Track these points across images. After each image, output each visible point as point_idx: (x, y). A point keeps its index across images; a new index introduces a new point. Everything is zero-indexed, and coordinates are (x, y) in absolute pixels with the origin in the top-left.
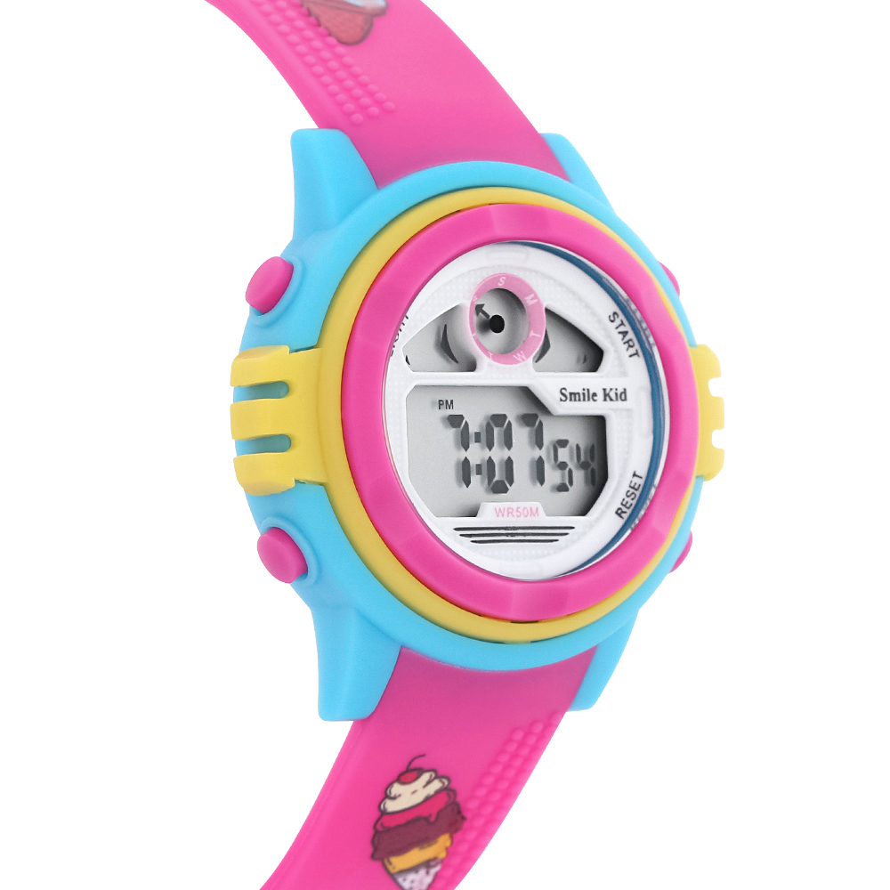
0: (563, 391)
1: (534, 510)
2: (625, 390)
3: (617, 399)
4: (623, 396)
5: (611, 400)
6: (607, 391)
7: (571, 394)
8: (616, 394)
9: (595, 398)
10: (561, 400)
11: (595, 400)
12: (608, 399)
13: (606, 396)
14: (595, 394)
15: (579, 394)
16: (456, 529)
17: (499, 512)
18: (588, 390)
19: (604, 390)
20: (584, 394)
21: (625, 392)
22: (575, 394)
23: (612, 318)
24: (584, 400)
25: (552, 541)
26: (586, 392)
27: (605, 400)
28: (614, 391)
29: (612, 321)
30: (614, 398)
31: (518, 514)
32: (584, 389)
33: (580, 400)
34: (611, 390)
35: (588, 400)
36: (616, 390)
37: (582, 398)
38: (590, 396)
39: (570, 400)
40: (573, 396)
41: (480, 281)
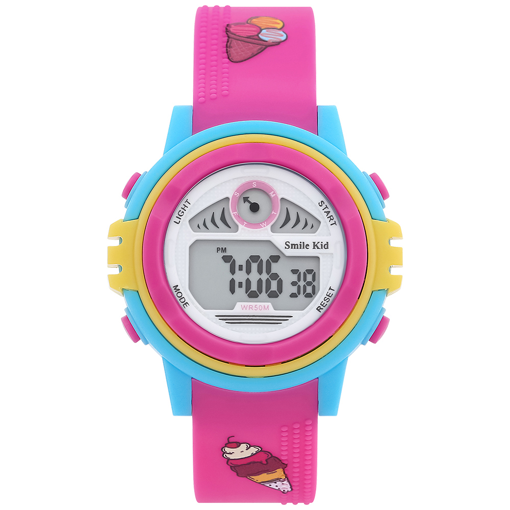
0: (287, 243)
1: (266, 307)
3: (322, 248)
4: (326, 246)
6: (316, 244)
7: (292, 245)
8: (322, 245)
10: (286, 248)
11: (307, 248)
13: (315, 246)
14: (308, 245)
15: (297, 245)
16: (216, 316)
17: (244, 308)
18: (303, 243)
19: (314, 243)
20: (300, 245)
21: (327, 244)
23: (320, 204)
25: (277, 323)
27: (314, 248)
28: (320, 243)
29: (320, 206)
30: (320, 247)
31: (256, 308)
32: (301, 242)
33: (297, 248)
34: (318, 243)
35: (303, 248)
36: (322, 243)
37: (299, 247)
38: (305, 246)
39: (292, 248)
40: (294, 246)
41: (240, 184)
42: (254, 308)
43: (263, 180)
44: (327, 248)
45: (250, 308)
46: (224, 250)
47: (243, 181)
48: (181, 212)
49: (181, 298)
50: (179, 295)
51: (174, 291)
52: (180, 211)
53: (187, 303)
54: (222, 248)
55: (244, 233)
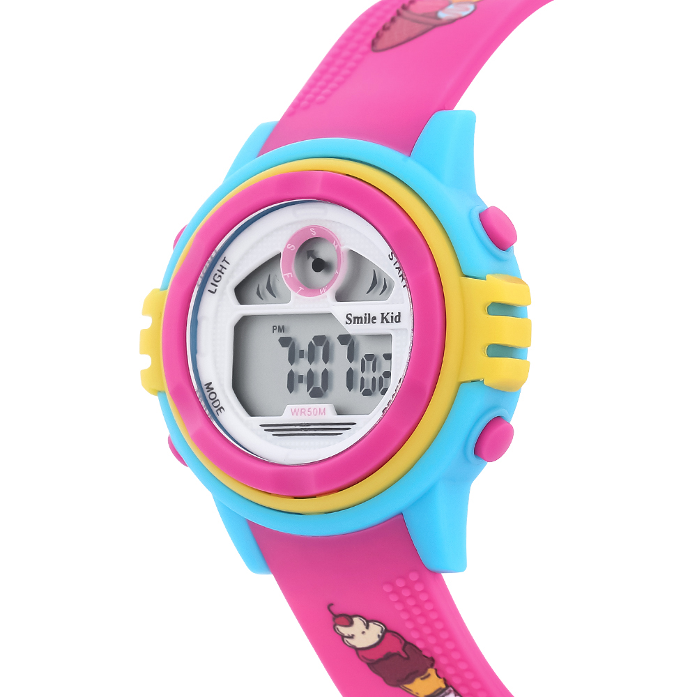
0: (349, 316)
1: (322, 411)
2: (399, 313)
3: (392, 322)
4: (397, 319)
5: (388, 322)
6: (385, 315)
7: (355, 318)
8: (392, 317)
9: (374, 321)
10: (347, 323)
11: (373, 323)
12: (385, 321)
13: (384, 318)
14: (375, 318)
15: (361, 318)
16: (261, 425)
17: (294, 412)
18: (369, 314)
19: (383, 314)
20: (365, 318)
21: (399, 315)
22: (358, 318)
23: (391, 257)
24: (365, 323)
25: (337, 434)
26: (367, 316)
27: (382, 322)
28: (390, 315)
29: (391, 259)
30: (390, 320)
31: (309, 413)
32: (366, 314)
33: (362, 323)
34: (388, 314)
35: (369, 323)
36: (392, 313)
37: (364, 322)
38: (370, 319)
39: (354, 323)
40: (357, 320)
41: (294, 232)
42: (307, 413)
43: (323, 225)
44: (399, 321)
45: (301, 412)
46: (282, 329)
47: (299, 227)
48: (217, 276)
49: (215, 400)
50: (213, 396)
51: (205, 390)
52: (216, 274)
53: (222, 408)
54: (279, 327)
55: (297, 303)
